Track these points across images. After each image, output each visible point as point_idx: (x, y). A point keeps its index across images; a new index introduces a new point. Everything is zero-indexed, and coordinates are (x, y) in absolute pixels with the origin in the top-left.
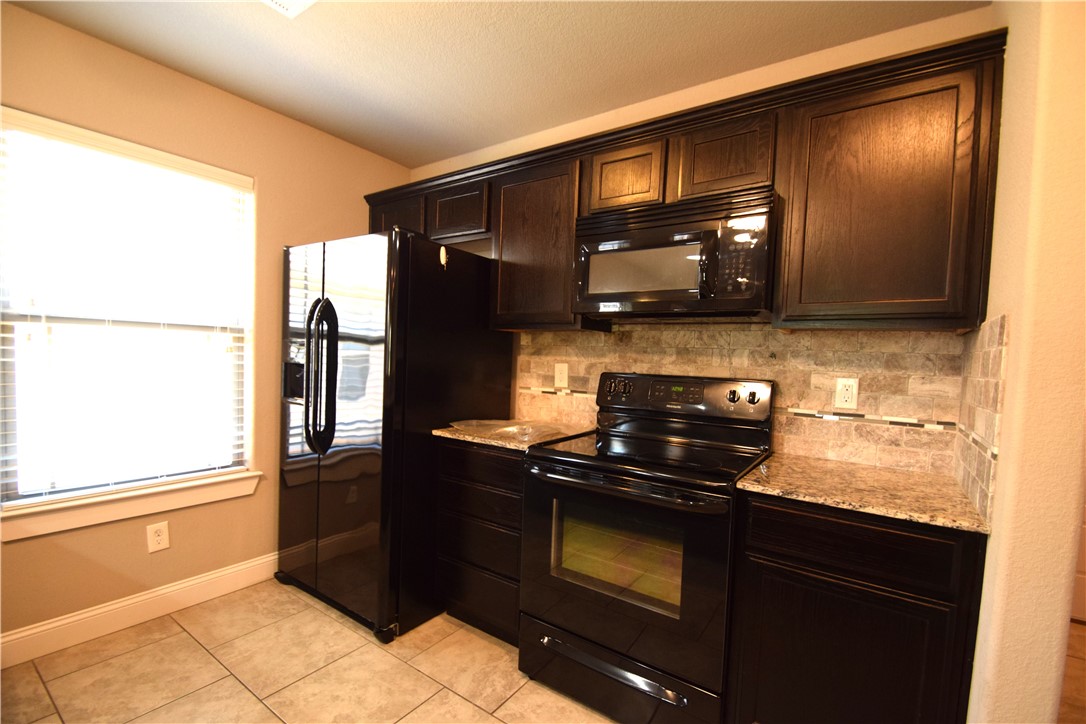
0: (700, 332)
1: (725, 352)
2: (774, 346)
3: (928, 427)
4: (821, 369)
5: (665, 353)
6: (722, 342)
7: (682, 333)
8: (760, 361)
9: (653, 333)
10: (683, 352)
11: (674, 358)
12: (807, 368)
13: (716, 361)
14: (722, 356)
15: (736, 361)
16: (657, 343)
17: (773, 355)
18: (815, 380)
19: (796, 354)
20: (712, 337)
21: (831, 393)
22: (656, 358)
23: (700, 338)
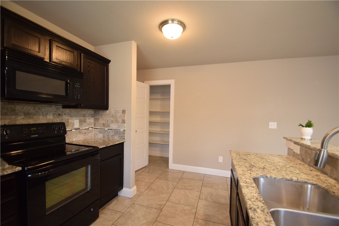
0: (34, 107)
1: (44, 114)
2: (60, 112)
3: (90, 129)
4: (71, 118)
5: (18, 115)
6: (43, 110)
7: (26, 107)
8: (56, 116)
9: (11, 106)
10: (27, 114)
11: (23, 117)
12: (68, 118)
13: (41, 117)
14: (43, 115)
15: (48, 117)
16: (14, 110)
17: (59, 115)
18: (70, 121)
19: (65, 114)
20: (40, 108)
21: (73, 124)
22: (13, 117)
23: (34, 109)
